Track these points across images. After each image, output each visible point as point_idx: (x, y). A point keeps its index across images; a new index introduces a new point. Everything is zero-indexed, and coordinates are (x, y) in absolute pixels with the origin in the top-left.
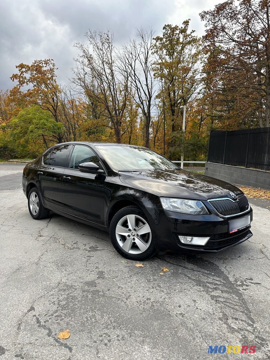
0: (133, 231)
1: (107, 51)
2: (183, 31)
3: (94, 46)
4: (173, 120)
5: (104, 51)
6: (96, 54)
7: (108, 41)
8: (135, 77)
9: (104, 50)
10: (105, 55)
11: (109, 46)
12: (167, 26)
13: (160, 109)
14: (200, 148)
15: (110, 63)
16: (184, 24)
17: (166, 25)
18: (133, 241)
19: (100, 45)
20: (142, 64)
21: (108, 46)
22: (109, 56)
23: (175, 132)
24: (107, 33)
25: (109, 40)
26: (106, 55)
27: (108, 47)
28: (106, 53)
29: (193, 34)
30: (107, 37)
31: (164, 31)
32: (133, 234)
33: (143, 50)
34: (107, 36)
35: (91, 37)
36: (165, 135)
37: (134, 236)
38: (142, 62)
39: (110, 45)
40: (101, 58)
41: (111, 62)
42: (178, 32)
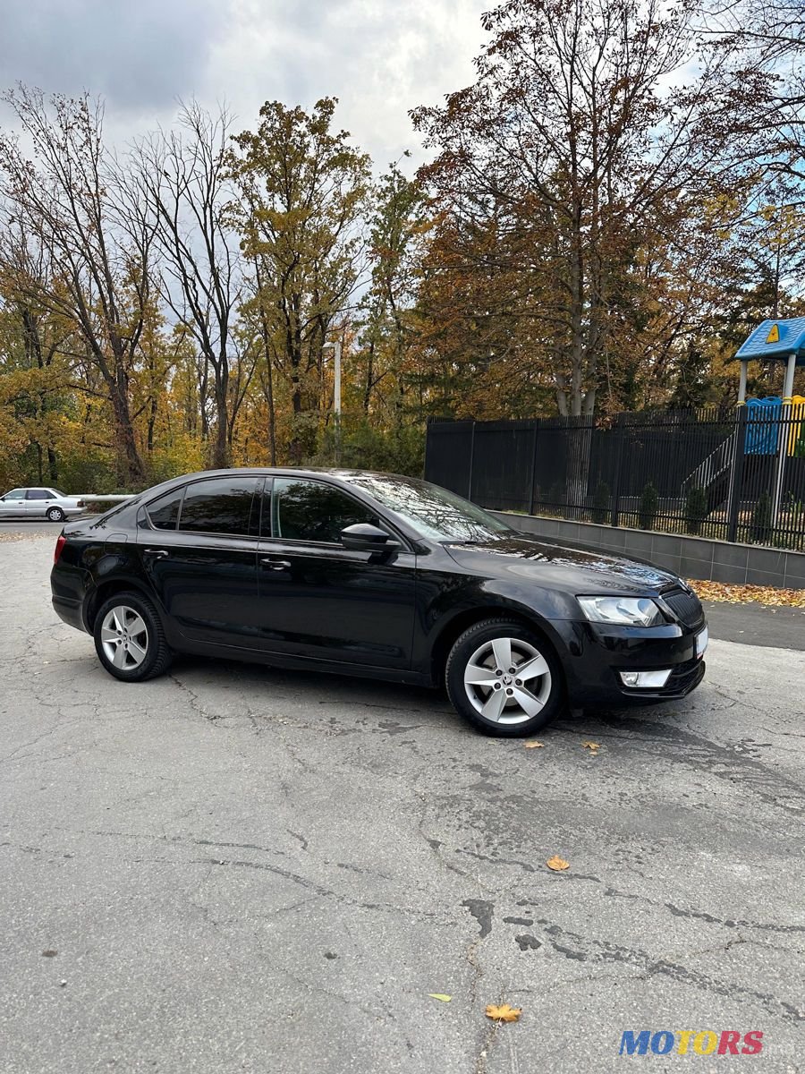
0: (507, 675)
1: (81, 154)
2: (318, 128)
3: (38, 137)
4: (296, 380)
5: (73, 154)
6: (46, 161)
7: (85, 125)
8: (177, 245)
9: (70, 149)
10: (73, 166)
11: (88, 141)
12: (271, 106)
13: (241, 341)
14: (382, 461)
15: (94, 192)
16: (320, 108)
17: (270, 103)
18: (508, 696)
19: (57, 133)
20: (194, 208)
21: (85, 139)
22: (89, 172)
23: (305, 414)
24: (84, 98)
25: (87, 121)
26: (80, 167)
27: (86, 143)
28: (77, 161)
29: (345, 142)
30: (83, 113)
31: (264, 118)
32: (508, 681)
33: (199, 167)
34: (82, 109)
35: (26, 106)
36: (272, 422)
37: (509, 684)
38: (195, 201)
39: (93, 138)
40: (63, 177)
41: (97, 191)
42: (302, 127)
